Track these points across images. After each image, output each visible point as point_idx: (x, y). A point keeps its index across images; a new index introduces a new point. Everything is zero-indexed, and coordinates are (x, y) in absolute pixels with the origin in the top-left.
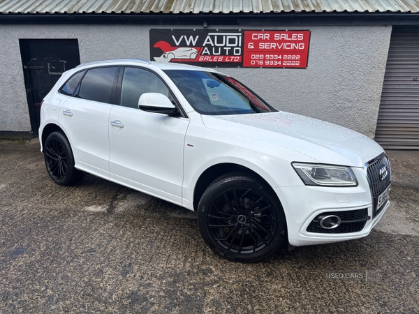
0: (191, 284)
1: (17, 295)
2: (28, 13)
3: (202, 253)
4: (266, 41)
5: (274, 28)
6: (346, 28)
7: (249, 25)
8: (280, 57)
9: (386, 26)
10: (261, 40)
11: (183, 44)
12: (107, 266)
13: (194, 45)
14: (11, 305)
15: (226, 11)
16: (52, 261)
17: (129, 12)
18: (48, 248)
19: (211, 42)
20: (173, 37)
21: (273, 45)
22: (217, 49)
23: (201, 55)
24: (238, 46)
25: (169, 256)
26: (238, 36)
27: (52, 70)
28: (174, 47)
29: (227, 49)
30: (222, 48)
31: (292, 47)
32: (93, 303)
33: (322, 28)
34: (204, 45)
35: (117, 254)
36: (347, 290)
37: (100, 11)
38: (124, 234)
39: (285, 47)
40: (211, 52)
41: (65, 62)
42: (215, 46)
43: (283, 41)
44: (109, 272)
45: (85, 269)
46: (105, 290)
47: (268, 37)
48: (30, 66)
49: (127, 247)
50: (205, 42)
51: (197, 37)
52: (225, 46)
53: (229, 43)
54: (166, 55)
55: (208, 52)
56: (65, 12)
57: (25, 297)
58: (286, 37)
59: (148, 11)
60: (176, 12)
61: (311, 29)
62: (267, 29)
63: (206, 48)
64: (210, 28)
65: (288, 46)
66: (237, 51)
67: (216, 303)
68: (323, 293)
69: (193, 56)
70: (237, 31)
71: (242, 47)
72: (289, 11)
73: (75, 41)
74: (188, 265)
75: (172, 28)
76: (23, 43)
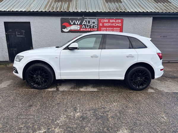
0: (101, 112)
1: (39, 120)
2: (9, 11)
3: (100, 102)
4: (107, 23)
5: (109, 18)
6: (136, 18)
7: (100, 17)
8: (112, 29)
9: (150, 17)
10: (105, 22)
11: (74, 24)
12: (67, 108)
13: (79, 24)
14: (39, 123)
15: (91, 11)
16: (46, 108)
17: (52, 11)
18: (41, 104)
19: (85, 23)
20: (70, 21)
21: (110, 24)
22: (88, 26)
23: (81, 28)
24: (96, 25)
25: (88, 104)
26: (96, 21)
27: (18, 35)
28: (70, 25)
29: (92, 26)
30: (90, 25)
31: (117, 25)
32: (69, 120)
33: (127, 18)
34: (83, 24)
35: (69, 104)
36: (154, 110)
37: (40, 11)
38: (68, 97)
39: (114, 25)
40: (85, 27)
41: (24, 31)
42: (87, 25)
43: (113, 23)
44: (69, 110)
45: (60, 110)
46: (71, 116)
47: (107, 21)
48: (8, 33)
49: (72, 102)
50: (83, 23)
51: (80, 21)
52: (91, 25)
53: (93, 23)
54: (67, 28)
55: (84, 27)
56: (25, 11)
57: (43, 120)
58: (114, 21)
59: (60, 11)
60: (71, 11)
61: (123, 18)
62: (107, 18)
63: (83, 25)
64: (85, 18)
65: (115, 25)
66: (96, 27)
67: (112, 117)
68: (146, 112)
69: (79, 29)
70: (95, 19)
71: (98, 25)
72: (115, 11)
73: (29, 23)
74: (97, 106)
75: (70, 18)
76: (6, 23)
